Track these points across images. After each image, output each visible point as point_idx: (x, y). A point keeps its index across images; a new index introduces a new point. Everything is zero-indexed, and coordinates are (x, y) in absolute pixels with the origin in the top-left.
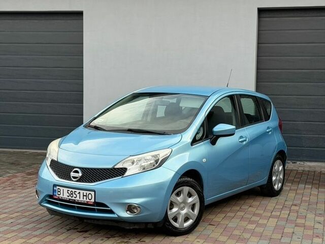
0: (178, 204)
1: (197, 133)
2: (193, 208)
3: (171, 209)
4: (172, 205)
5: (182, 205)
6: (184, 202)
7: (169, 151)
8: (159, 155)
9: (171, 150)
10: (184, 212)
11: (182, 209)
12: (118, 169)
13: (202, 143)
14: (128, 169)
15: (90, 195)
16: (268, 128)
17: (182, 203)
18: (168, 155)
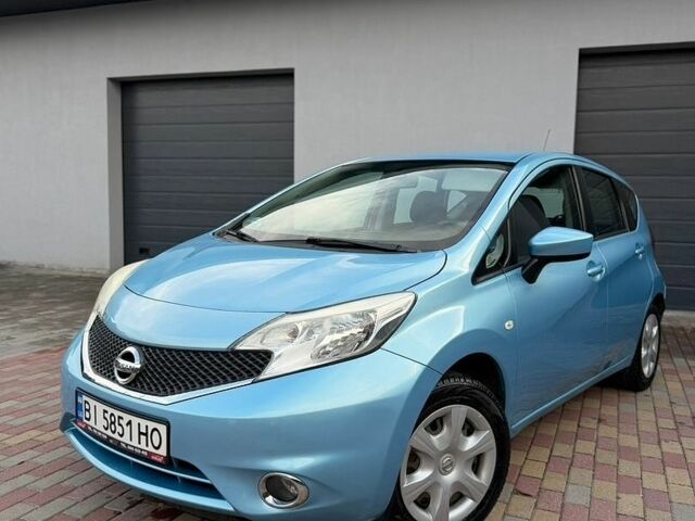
0: (433, 458)
1: (488, 251)
2: (476, 467)
3: (411, 470)
4: (414, 461)
5: (446, 459)
6: (453, 450)
7: (406, 301)
8: (373, 311)
9: (412, 298)
10: (450, 478)
11: (445, 470)
12: (246, 352)
13: (502, 277)
14: (276, 354)
15: (155, 433)
16: (638, 246)
17: (445, 452)
18: (405, 312)
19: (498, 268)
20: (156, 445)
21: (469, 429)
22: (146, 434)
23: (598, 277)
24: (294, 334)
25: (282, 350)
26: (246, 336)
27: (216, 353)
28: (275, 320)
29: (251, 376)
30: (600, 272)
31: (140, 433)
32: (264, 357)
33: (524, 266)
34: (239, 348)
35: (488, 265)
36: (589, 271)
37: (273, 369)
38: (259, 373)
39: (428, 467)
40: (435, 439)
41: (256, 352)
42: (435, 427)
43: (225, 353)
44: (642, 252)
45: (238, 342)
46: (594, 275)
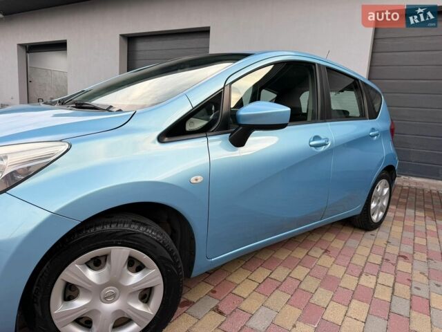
5: (109, 291)
6: (115, 282)
9: (67, 147)
10: (113, 306)
16: (373, 130)
23: (322, 149)
30: (325, 145)
33: (232, 133)
35: (188, 128)
36: (312, 143)
39: (86, 297)
42: (96, 264)
44: (377, 135)
46: (316, 146)
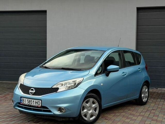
3: (83, 110)
8: (76, 81)
9: (83, 78)
10: (90, 112)
11: (89, 110)
13: (101, 75)
14: (59, 88)
15: (39, 102)
17: (89, 107)
18: (82, 81)
19: (100, 73)
20: (39, 104)
21: (94, 103)
22: (37, 103)
24: (62, 85)
25: (60, 88)
26: (54, 85)
27: (49, 88)
28: (59, 82)
29: (55, 92)
30: (126, 74)
31: (36, 103)
32: (58, 89)
33: (106, 73)
34: (53, 87)
37: (59, 91)
38: (57, 91)
39: (86, 109)
40: (87, 105)
41: (56, 88)
42: (87, 102)
43: (50, 88)
44: (141, 70)
45: (53, 86)
46: (124, 75)
